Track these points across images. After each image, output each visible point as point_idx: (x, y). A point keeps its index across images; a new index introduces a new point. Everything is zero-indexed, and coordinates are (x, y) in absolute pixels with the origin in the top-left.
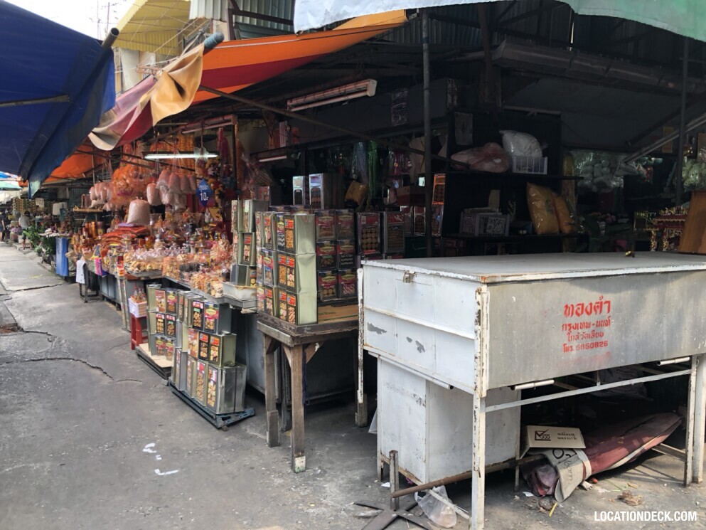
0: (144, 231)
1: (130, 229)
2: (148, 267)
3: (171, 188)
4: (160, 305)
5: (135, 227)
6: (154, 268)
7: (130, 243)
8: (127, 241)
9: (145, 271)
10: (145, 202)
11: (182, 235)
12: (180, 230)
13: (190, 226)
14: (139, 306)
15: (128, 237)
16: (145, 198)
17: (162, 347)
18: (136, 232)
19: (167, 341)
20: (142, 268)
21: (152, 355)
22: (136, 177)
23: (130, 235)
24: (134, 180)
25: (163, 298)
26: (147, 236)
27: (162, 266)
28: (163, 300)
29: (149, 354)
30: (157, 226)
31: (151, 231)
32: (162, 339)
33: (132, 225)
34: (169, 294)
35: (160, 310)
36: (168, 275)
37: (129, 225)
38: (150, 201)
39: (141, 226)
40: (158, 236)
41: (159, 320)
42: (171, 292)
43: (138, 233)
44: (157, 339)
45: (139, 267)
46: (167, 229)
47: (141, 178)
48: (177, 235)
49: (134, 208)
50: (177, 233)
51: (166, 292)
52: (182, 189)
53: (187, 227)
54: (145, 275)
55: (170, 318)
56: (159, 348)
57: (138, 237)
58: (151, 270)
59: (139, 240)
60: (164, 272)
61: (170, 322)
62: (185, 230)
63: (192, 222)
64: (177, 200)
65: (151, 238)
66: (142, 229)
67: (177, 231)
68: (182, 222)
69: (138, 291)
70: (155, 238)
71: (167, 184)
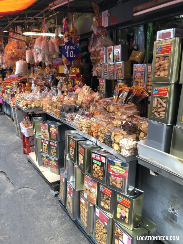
0: (24, 79)
1: (16, 78)
2: (33, 106)
3: (43, 50)
4: (44, 134)
5: (19, 77)
6: (37, 106)
7: (17, 86)
8: (15, 85)
9: (31, 108)
10: (25, 62)
11: (46, 81)
12: (45, 79)
13: (51, 76)
14: (28, 130)
15: (16, 83)
16: (25, 60)
17: (46, 162)
18: (19, 80)
19: (51, 160)
20: (29, 106)
21: (39, 165)
22: (18, 48)
23: (17, 81)
24: (17, 50)
25: (46, 129)
26: (27, 82)
27: (43, 105)
28: (47, 131)
29: (37, 163)
30: (31, 76)
31: (27, 79)
32: (47, 157)
33: (17, 76)
34: (51, 127)
35: (45, 137)
36: (47, 111)
37: (15, 76)
38: (27, 61)
39: (22, 77)
40: (33, 82)
41: (44, 144)
42: (53, 126)
43: (21, 80)
44: (43, 157)
45: (27, 105)
46: (37, 78)
47: (21, 49)
48: (44, 81)
49: (18, 65)
50: (44, 80)
51: (49, 125)
52: (50, 51)
53: (49, 76)
54: (31, 111)
55: (53, 144)
56: (45, 163)
57: (21, 82)
58: (35, 107)
59: (22, 85)
60: (44, 108)
61: (52, 147)
62: (48, 78)
63: (52, 73)
64: (47, 59)
65: (29, 83)
66: (23, 78)
67: (43, 79)
68: (46, 74)
69: (25, 119)
70: (31, 84)
71: (40, 48)
